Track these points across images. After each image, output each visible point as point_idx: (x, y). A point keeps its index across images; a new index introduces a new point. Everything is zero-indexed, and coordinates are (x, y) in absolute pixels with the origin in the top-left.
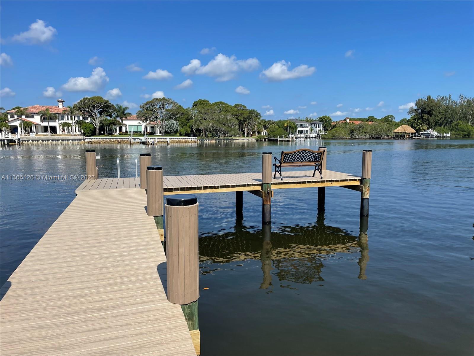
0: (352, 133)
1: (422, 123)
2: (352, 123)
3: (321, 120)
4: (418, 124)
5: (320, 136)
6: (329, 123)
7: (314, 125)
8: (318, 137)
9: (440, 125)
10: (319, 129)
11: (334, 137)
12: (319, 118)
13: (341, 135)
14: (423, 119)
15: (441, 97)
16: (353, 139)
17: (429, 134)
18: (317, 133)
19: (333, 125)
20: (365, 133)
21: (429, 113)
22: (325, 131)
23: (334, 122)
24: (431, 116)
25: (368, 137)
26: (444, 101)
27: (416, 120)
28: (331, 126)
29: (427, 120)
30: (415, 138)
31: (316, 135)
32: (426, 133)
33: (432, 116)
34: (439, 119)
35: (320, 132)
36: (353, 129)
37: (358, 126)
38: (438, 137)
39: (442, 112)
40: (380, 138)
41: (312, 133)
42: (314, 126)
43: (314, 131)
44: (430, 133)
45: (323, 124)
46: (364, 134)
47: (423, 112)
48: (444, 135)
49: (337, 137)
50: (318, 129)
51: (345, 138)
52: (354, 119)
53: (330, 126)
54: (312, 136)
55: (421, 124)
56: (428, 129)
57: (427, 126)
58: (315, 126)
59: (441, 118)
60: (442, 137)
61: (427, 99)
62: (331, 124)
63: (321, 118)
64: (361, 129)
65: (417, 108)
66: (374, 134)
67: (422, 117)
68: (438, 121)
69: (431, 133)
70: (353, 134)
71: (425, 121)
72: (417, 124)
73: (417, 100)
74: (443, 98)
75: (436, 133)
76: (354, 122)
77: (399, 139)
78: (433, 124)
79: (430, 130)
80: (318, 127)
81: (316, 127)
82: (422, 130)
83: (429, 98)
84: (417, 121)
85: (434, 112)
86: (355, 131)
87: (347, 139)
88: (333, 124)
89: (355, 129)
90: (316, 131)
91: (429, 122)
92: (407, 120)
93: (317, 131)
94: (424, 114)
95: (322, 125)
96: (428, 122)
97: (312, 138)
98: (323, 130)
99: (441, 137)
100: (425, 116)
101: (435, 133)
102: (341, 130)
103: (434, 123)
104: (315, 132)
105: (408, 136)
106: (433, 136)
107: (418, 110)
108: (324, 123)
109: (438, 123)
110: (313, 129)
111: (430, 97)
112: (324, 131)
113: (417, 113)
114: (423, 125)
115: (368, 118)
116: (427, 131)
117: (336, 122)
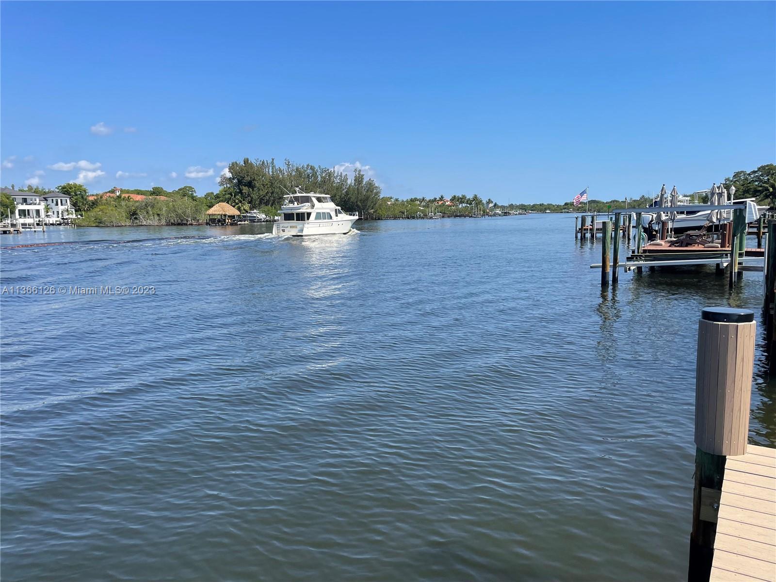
0: (133, 214)
1: (242, 200)
2: (128, 197)
3: (66, 191)
4: (237, 201)
5: (69, 221)
6: (82, 197)
7: (52, 200)
8: (64, 222)
9: (267, 204)
10: (64, 207)
11: (100, 223)
12: (60, 186)
13: (113, 219)
14: (242, 193)
15: (261, 161)
16: (137, 225)
17: (255, 217)
18: (60, 216)
19: (92, 200)
20: (158, 215)
21: (250, 185)
22: (76, 211)
23: (93, 195)
24: (253, 190)
25: (163, 222)
26: (265, 168)
27: (232, 196)
28: (87, 202)
29: (249, 195)
30: (241, 224)
31: (58, 219)
32: (250, 215)
33: (255, 189)
34: (264, 193)
35: (66, 213)
36: (134, 208)
37: (144, 204)
38: (267, 221)
39: (267, 184)
40: (186, 224)
41: (49, 215)
42: (53, 202)
43: (53, 212)
44: (255, 215)
45: (70, 198)
46: (157, 218)
47: (240, 182)
48: (275, 219)
49: (106, 224)
50: (61, 208)
51: (123, 224)
52: (128, 192)
53: (85, 202)
54: (51, 222)
55: (241, 202)
56: (251, 209)
57: (250, 205)
58: (55, 202)
59: (267, 192)
60: (273, 222)
61: (245, 163)
62: (86, 199)
63: (64, 188)
64: (149, 208)
65: (231, 177)
66: (174, 219)
67: (241, 192)
68: (264, 197)
69: (258, 216)
70: (136, 218)
71: (246, 198)
72: (235, 201)
73: (230, 164)
74: (263, 163)
75: (264, 216)
76: (132, 196)
77: (216, 225)
78: (257, 203)
79: (255, 211)
80: (62, 205)
81: (57, 204)
82: (243, 211)
83: (246, 161)
84: (235, 197)
85: (256, 182)
86: (138, 212)
87: (125, 226)
88: (91, 198)
89: (137, 207)
90: (58, 212)
91: (252, 198)
92: (215, 194)
93: (60, 212)
94: (243, 187)
95: (68, 201)
96: (250, 198)
97: (53, 224)
98: (72, 210)
99: (270, 221)
100: (245, 190)
101: (262, 216)
102: (112, 210)
103: (259, 200)
104: (56, 213)
105: (230, 221)
106: (260, 220)
107: (234, 179)
108: (73, 197)
109: (264, 200)
110: (51, 208)
111: (248, 160)
112: (74, 212)
113: (232, 185)
114: (243, 203)
115: (152, 190)
116: (251, 212)
117: (97, 195)
